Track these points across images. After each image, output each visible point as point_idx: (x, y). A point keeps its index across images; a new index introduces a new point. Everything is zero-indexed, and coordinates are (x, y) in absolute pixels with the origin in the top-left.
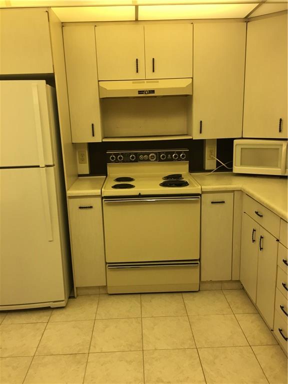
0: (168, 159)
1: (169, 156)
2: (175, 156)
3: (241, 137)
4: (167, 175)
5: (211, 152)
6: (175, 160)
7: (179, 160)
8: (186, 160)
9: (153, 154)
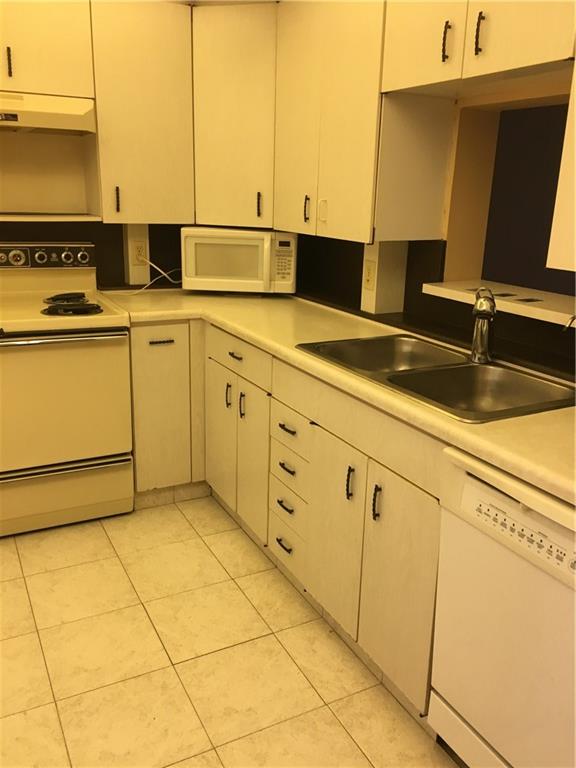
0: (51, 262)
1: (54, 255)
2: (67, 257)
3: (193, 223)
4: (53, 295)
5: (139, 250)
6: (68, 265)
7: (76, 264)
8: (90, 264)
9: (18, 252)
